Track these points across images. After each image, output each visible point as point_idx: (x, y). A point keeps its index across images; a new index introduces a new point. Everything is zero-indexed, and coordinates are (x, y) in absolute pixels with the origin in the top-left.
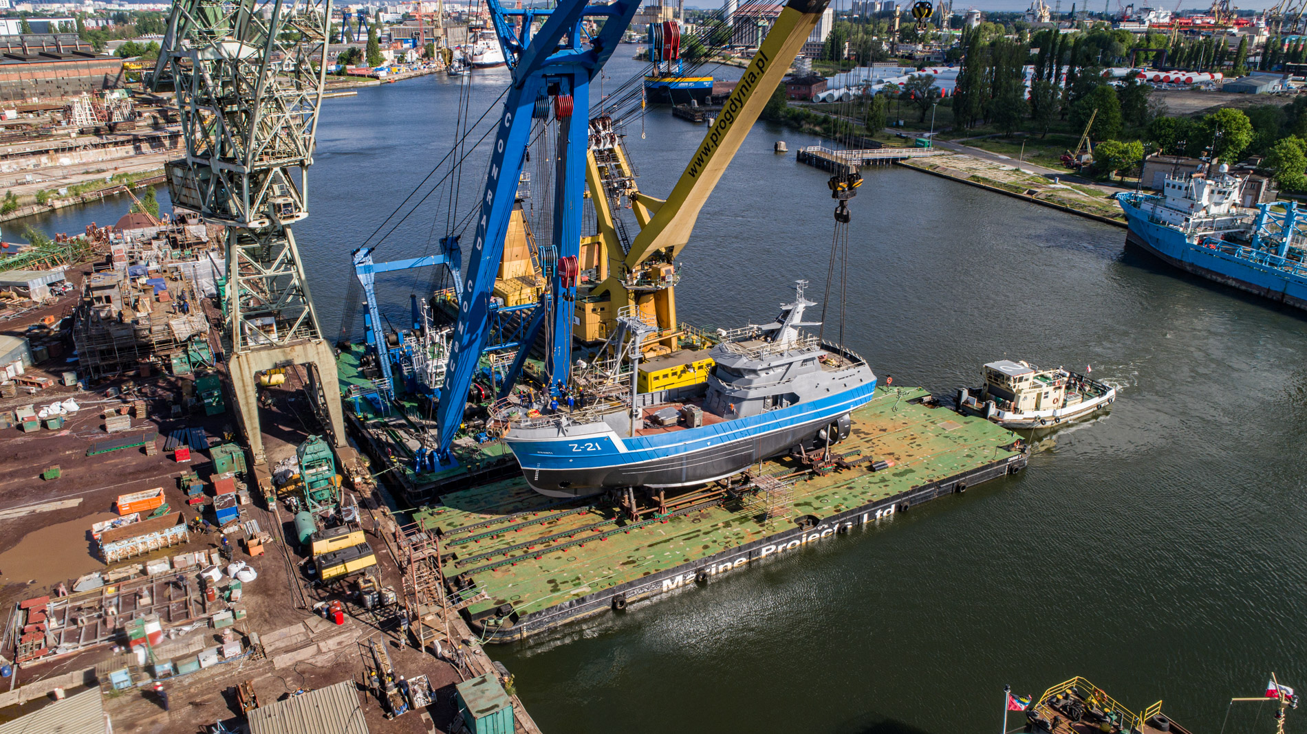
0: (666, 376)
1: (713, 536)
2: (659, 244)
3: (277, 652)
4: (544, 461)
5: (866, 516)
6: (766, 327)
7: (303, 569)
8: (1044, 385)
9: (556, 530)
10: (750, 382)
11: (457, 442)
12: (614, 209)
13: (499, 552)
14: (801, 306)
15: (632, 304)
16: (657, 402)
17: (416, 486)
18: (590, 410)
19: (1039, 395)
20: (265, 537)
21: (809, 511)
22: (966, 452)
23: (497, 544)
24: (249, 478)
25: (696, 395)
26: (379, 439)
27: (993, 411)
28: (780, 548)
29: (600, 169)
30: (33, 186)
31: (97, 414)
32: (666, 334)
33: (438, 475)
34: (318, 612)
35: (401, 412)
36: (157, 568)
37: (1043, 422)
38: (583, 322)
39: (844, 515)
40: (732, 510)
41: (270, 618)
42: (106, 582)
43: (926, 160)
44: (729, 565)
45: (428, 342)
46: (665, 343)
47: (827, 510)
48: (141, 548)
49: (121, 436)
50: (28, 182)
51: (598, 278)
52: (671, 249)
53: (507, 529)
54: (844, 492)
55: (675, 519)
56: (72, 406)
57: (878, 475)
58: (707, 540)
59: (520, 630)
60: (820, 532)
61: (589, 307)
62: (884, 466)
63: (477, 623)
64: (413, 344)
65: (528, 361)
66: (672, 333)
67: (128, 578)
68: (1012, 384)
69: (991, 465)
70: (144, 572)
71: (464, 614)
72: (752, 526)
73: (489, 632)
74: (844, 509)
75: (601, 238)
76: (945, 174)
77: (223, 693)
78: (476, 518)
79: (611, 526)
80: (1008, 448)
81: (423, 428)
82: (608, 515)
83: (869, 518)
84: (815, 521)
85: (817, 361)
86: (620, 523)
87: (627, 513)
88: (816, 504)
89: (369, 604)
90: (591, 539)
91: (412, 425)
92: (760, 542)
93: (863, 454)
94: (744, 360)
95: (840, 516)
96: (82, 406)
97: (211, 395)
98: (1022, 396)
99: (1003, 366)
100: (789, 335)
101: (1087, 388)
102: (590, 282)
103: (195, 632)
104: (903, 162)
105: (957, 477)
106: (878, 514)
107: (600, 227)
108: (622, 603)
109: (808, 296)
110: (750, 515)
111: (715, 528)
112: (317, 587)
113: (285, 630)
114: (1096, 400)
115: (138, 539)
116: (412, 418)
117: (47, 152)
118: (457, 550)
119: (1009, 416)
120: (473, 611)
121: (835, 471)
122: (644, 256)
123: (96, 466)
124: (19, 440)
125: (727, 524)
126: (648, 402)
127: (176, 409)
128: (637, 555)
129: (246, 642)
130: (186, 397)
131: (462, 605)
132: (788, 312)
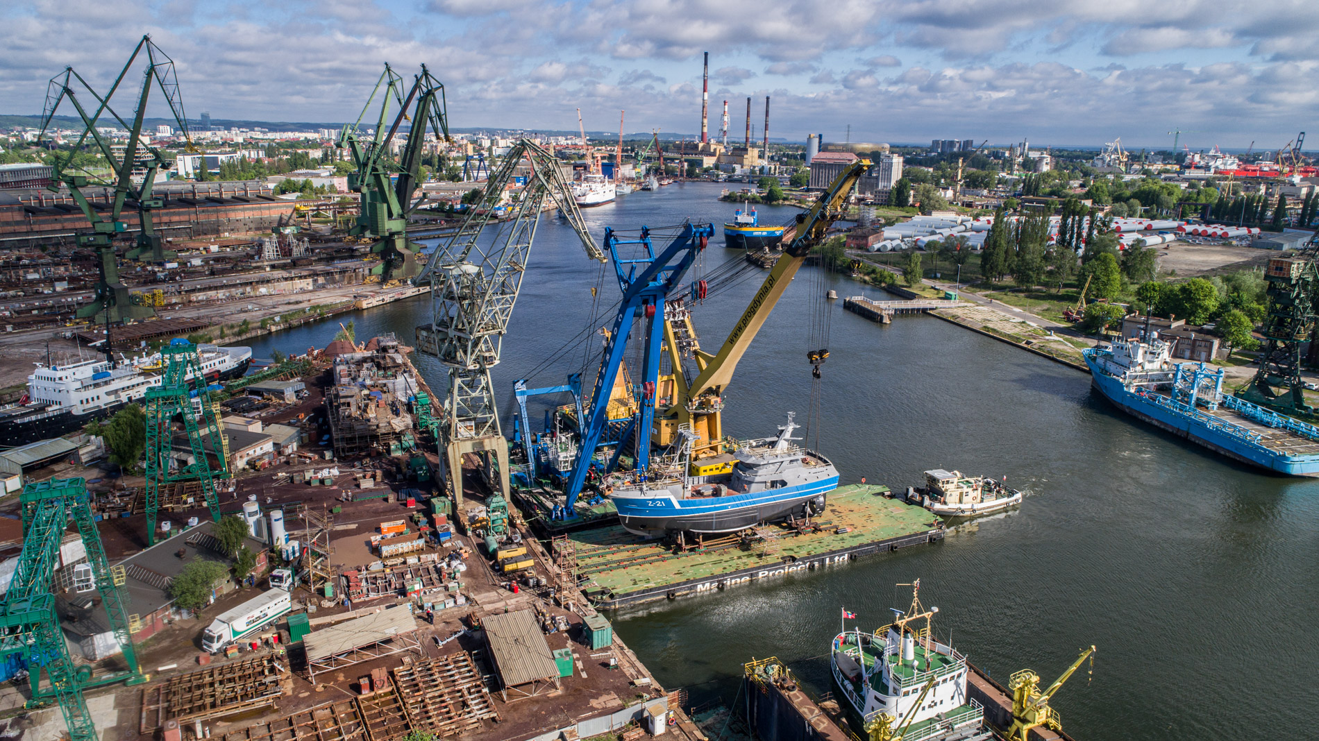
0: (711, 470)
1: (729, 563)
2: (711, 383)
3: (485, 603)
4: (632, 511)
5: (828, 560)
6: (768, 440)
7: (492, 567)
8: (965, 487)
9: (636, 555)
10: (757, 472)
11: (576, 504)
12: (683, 359)
13: (603, 564)
14: (791, 428)
15: (692, 421)
16: (701, 482)
17: (553, 527)
18: (659, 482)
19: (961, 494)
20: (468, 549)
21: (792, 554)
22: (902, 526)
23: (602, 560)
24: (454, 517)
25: (726, 480)
26: (528, 501)
27: (927, 502)
28: (771, 573)
29: (675, 333)
30: (254, 314)
31: (351, 478)
32: (714, 443)
33: (567, 521)
34: (503, 587)
35: (541, 485)
36: (412, 560)
37: (963, 511)
38: (659, 432)
39: (814, 556)
40: (743, 551)
41: (478, 588)
42: (385, 566)
43: (950, 311)
44: (738, 580)
45: (558, 441)
46: (714, 449)
47: (803, 553)
48: (400, 551)
49: (368, 490)
50: (249, 311)
51: (671, 403)
52: (718, 387)
53: (608, 553)
54: (816, 544)
55: (708, 553)
56: (335, 472)
57: (840, 536)
58: (726, 565)
59: (615, 603)
60: (797, 566)
61: (664, 422)
62: (844, 532)
63: (591, 598)
64: (548, 442)
65: (621, 457)
66: (719, 441)
67: (396, 565)
68: (940, 485)
69: (916, 535)
70: (405, 563)
71: (584, 593)
72: (755, 559)
73: (597, 603)
74: (813, 553)
75: (674, 377)
76: (963, 324)
77: (461, 619)
78: (589, 546)
79: (669, 554)
80: (930, 525)
81: (555, 496)
82: (668, 548)
83: (830, 561)
84: (794, 559)
85: (800, 462)
86: (675, 553)
87: (679, 548)
88: (796, 550)
89: (531, 584)
90: (657, 560)
91: (548, 493)
92: (759, 568)
93: (833, 524)
94: (753, 458)
95: (809, 557)
96: (340, 472)
97: (421, 469)
98: (948, 493)
99: (938, 473)
100: (783, 445)
101: (1003, 492)
102: (665, 405)
103: (439, 592)
104: (931, 312)
105: (891, 540)
106: (836, 559)
107: (673, 370)
108: (673, 595)
109: (795, 421)
110: (754, 553)
111: (732, 559)
112: (501, 575)
113: (487, 594)
114: (1005, 500)
115: (399, 545)
116: (548, 489)
117: (251, 283)
118: (579, 562)
119: (937, 506)
120: (588, 591)
121: (813, 532)
122: (701, 391)
123: (360, 508)
124: (309, 490)
125: (739, 558)
126: (696, 483)
127: (399, 477)
128: (683, 570)
129: (467, 599)
130: (404, 470)
131: (582, 588)
132: (782, 431)
